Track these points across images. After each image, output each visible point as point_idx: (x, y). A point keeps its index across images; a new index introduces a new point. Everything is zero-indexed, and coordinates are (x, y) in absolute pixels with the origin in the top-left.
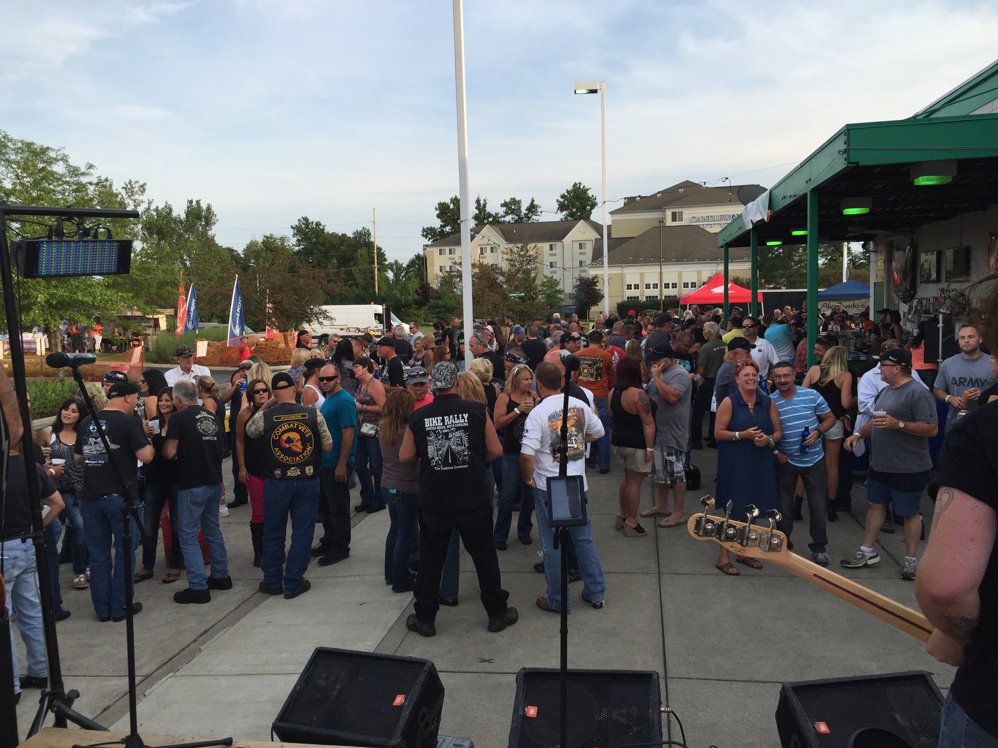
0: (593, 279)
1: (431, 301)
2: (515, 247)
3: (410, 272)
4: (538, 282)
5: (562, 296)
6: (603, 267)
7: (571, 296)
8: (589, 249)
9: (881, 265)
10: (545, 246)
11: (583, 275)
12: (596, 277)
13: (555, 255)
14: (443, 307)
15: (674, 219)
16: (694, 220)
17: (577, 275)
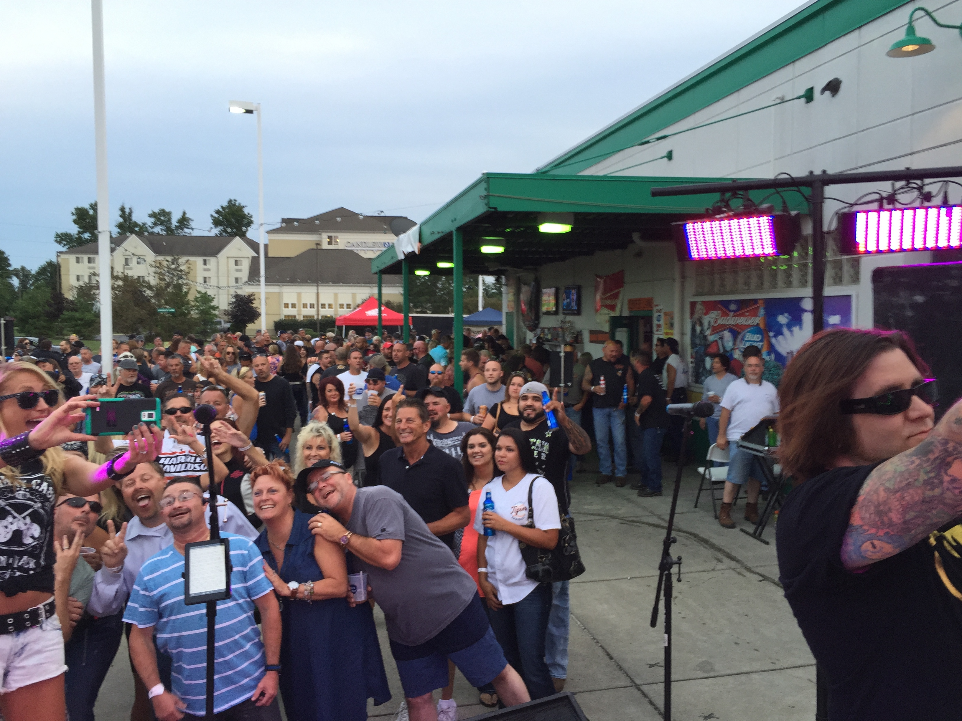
0: (249, 296)
1: (65, 312)
2: (165, 260)
3: (39, 280)
4: (191, 297)
5: (216, 312)
6: (259, 285)
7: (226, 313)
8: (245, 266)
9: (511, 297)
10: (198, 261)
11: (240, 292)
12: (252, 295)
13: (209, 270)
14: (81, 320)
15: (330, 243)
16: (349, 245)
17: (232, 291)
